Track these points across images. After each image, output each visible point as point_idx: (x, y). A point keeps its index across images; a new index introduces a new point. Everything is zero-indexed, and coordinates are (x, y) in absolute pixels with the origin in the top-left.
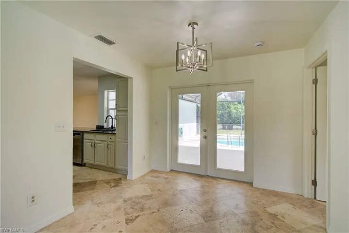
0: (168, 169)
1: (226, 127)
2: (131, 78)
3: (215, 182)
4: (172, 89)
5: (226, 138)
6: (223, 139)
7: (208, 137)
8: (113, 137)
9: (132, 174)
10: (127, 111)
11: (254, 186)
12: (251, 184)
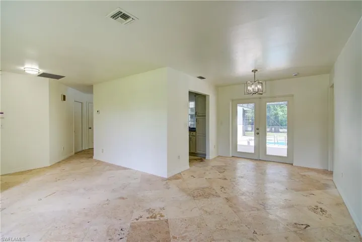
0: (231, 155)
1: (273, 129)
2: (208, 96)
3: (265, 163)
4: (233, 100)
5: (273, 139)
6: (271, 140)
7: (260, 133)
8: (194, 133)
9: (209, 155)
10: (205, 116)
11: (294, 165)
12: (292, 164)
